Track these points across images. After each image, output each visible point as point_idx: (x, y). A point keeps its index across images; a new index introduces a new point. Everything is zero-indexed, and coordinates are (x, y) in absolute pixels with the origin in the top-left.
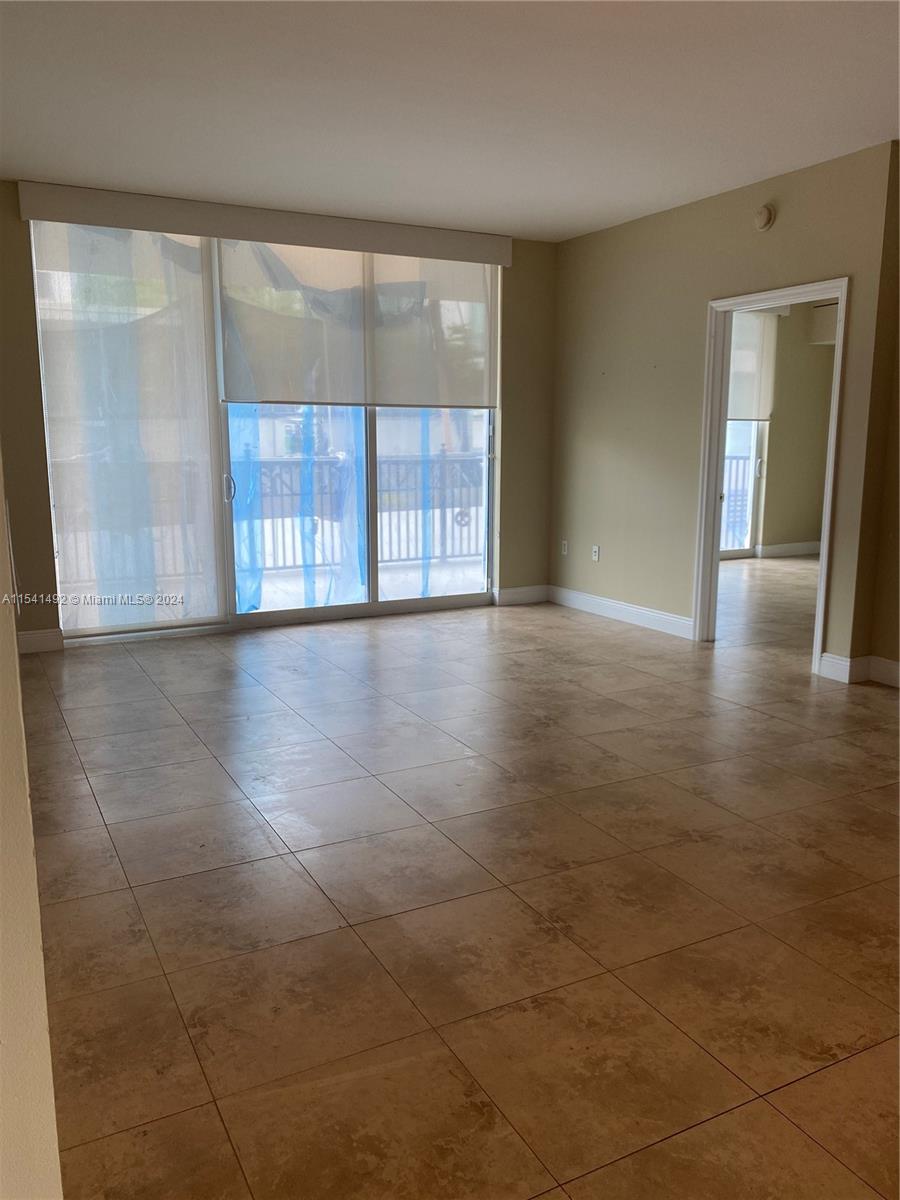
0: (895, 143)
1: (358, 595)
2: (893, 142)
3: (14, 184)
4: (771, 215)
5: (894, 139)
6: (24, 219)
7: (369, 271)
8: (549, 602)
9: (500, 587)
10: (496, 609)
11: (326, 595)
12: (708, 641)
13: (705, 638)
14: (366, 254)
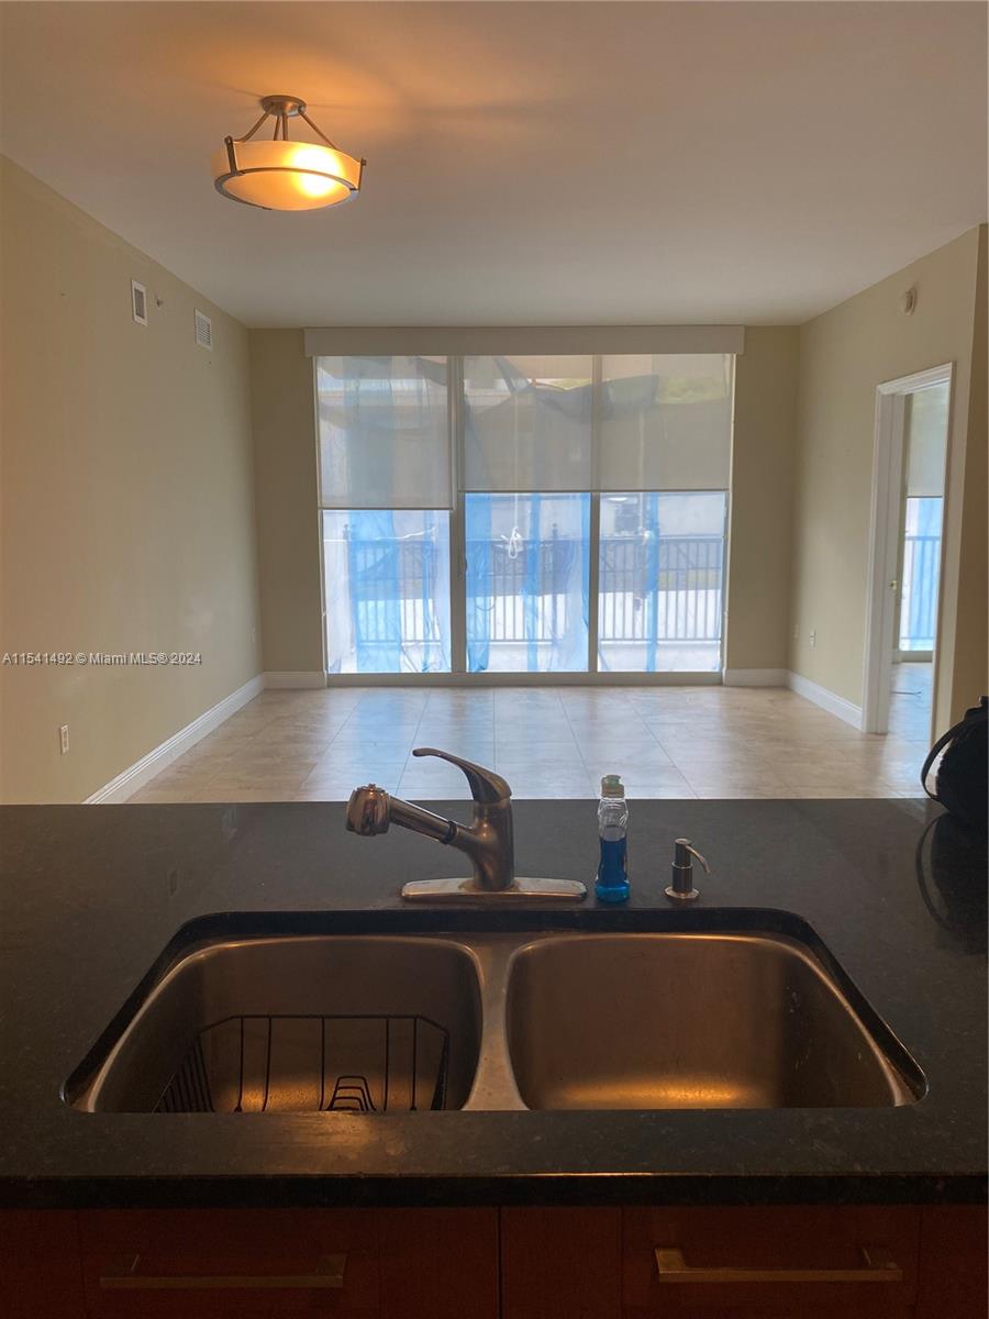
0: (984, 227)
1: (580, 665)
2: (981, 226)
3: (302, 330)
4: (911, 302)
5: (984, 222)
6: (307, 356)
7: (598, 372)
8: (785, 687)
9: (728, 667)
10: (723, 689)
11: (546, 663)
12: (878, 733)
13: (874, 731)
14: (595, 356)
